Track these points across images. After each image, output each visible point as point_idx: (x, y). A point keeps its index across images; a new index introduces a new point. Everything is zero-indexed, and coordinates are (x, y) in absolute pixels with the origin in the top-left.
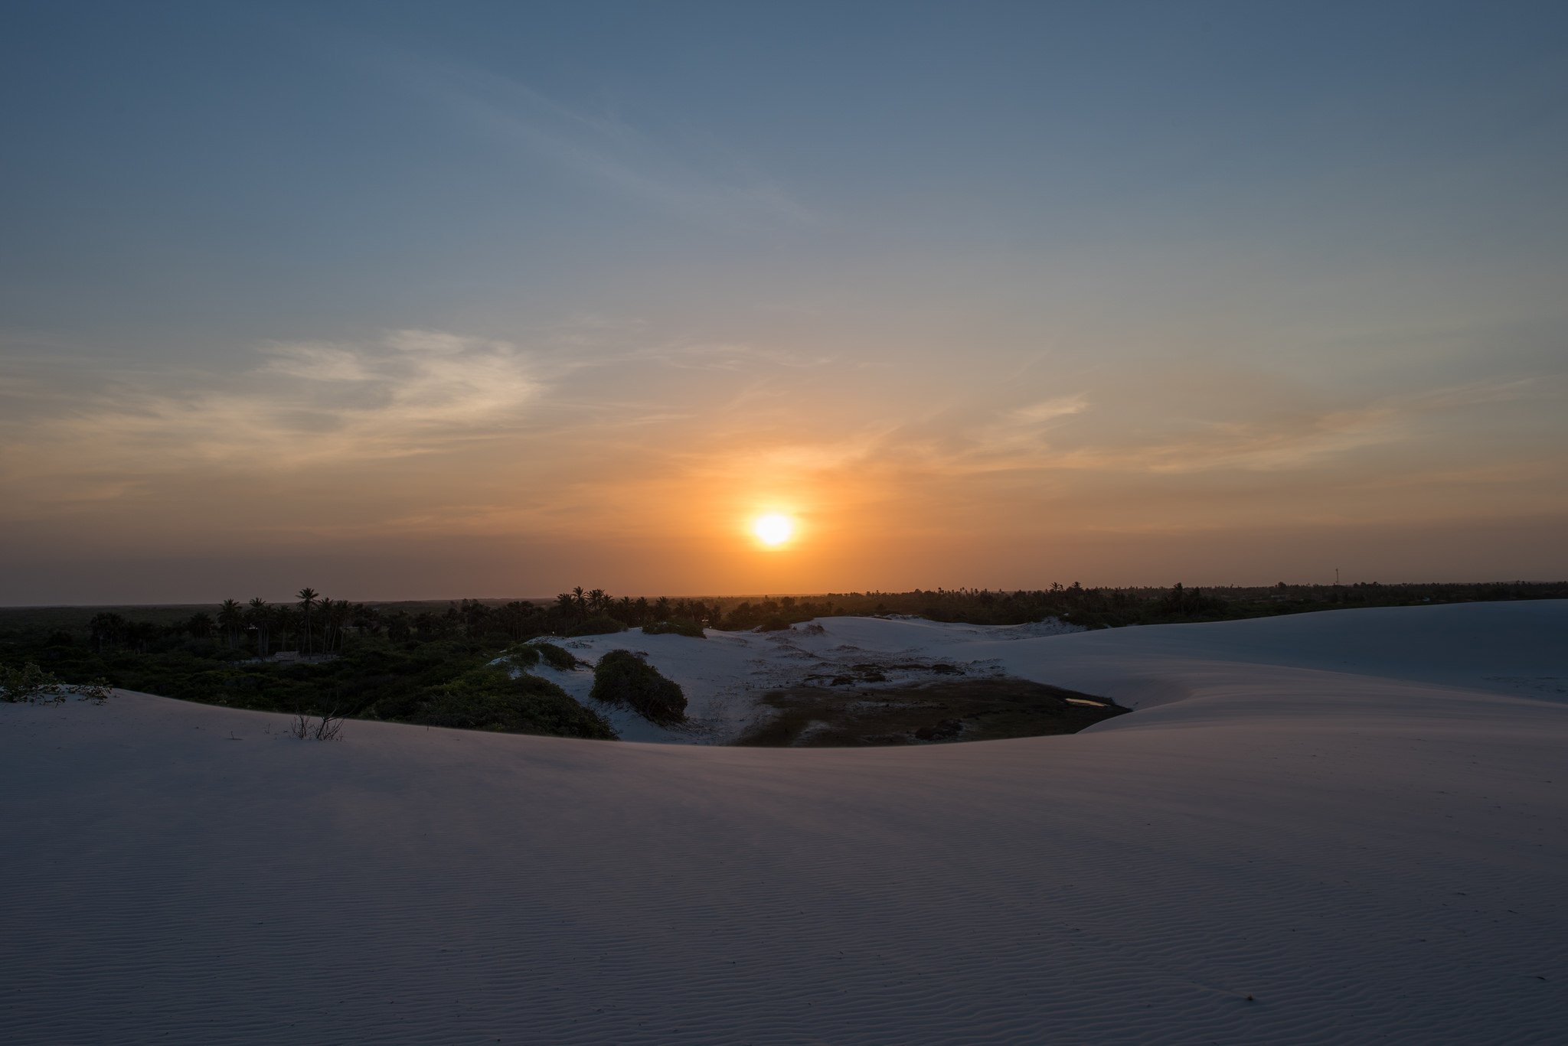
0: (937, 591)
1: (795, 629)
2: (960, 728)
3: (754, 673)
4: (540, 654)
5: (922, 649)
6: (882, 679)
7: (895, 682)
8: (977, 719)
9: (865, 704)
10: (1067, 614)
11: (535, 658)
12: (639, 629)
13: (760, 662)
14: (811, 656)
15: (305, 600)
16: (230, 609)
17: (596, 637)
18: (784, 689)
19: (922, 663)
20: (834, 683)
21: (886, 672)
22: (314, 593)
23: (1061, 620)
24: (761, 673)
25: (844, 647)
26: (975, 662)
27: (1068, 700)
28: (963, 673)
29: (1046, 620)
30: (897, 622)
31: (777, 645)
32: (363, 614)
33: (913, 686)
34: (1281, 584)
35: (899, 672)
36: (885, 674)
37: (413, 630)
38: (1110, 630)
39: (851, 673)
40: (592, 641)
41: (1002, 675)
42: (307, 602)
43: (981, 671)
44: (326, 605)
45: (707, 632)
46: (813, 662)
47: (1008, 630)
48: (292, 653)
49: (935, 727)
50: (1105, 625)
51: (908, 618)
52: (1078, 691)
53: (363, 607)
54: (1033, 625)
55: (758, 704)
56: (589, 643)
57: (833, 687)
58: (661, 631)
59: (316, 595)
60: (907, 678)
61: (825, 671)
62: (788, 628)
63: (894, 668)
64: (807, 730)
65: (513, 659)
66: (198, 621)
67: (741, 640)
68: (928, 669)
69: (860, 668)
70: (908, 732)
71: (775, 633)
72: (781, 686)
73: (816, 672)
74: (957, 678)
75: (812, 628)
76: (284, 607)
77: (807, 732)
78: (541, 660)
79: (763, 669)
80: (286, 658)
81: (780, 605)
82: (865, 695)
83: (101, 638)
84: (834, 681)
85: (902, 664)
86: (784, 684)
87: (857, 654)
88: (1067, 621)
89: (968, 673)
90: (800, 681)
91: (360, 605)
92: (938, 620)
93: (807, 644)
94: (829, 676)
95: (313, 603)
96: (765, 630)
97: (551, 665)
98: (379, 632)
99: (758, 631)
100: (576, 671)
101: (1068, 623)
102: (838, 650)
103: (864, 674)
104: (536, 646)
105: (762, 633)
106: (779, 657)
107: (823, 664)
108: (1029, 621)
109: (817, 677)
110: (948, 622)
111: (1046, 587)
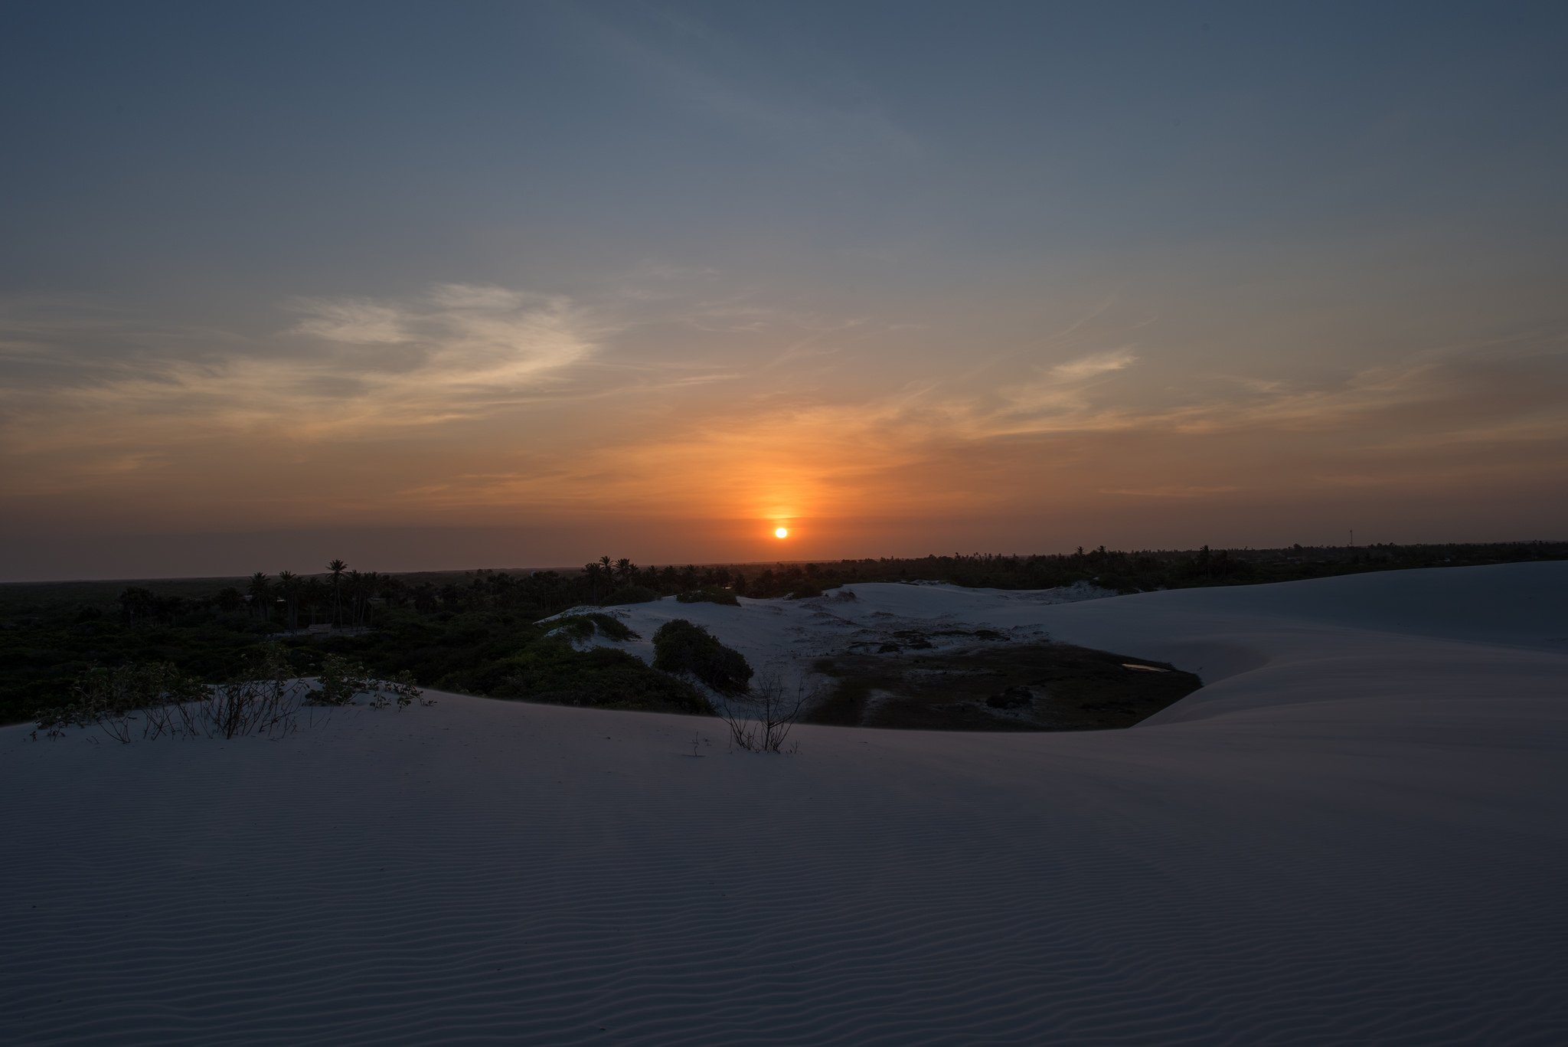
0: (953, 556)
1: (827, 595)
2: (1030, 696)
3: (796, 641)
4: (595, 624)
5: (956, 615)
6: (929, 646)
7: (941, 649)
8: (1043, 686)
9: (923, 672)
10: (1097, 578)
11: (591, 628)
12: (673, 598)
13: (799, 629)
14: (849, 623)
15: (333, 572)
16: (259, 582)
17: (631, 606)
18: (832, 658)
19: (962, 628)
20: (881, 651)
21: (930, 639)
22: (343, 565)
23: (1090, 584)
24: (803, 641)
25: (878, 613)
26: (1016, 627)
27: (1125, 665)
28: (1009, 639)
29: (1076, 584)
30: (925, 589)
31: (812, 612)
32: (391, 586)
33: (962, 653)
34: (1297, 546)
35: (943, 639)
36: (929, 641)
37: (439, 601)
38: (1143, 595)
39: (894, 640)
40: (629, 611)
41: (1047, 641)
42: (337, 574)
43: (1025, 636)
44: (355, 576)
45: (740, 599)
46: (851, 630)
47: (1038, 594)
48: (325, 626)
49: (1002, 694)
50: (1136, 589)
51: (935, 584)
52: (1132, 656)
53: (390, 579)
54: (1063, 590)
55: (811, 672)
56: (626, 613)
57: (881, 655)
58: (696, 599)
59: (344, 567)
60: (954, 645)
61: (868, 638)
62: (820, 595)
63: (936, 634)
64: (873, 700)
65: (570, 630)
66: (227, 595)
67: (775, 608)
68: (971, 635)
69: (901, 634)
70: (977, 701)
71: (807, 600)
72: (827, 654)
73: (857, 639)
74: (1003, 644)
75: (843, 594)
76: (313, 579)
77: (874, 702)
78: (596, 630)
79: (803, 636)
80: (320, 631)
81: (804, 572)
82: (917, 662)
83: (132, 612)
84: (881, 649)
85: (943, 630)
86: (829, 652)
87: (893, 621)
88: (1098, 585)
89: (1013, 639)
90: (845, 648)
91: (387, 577)
92: (964, 585)
93: (842, 611)
94: (873, 644)
95: (342, 575)
96: (796, 597)
97: (607, 636)
98: (405, 603)
99: (790, 599)
100: (630, 641)
101: (1098, 587)
102: (873, 617)
103: (908, 640)
104: (589, 616)
105: (794, 601)
106: (816, 625)
107: (864, 631)
108: (1058, 585)
109: (862, 644)
110: (976, 587)
111: (1069, 551)
